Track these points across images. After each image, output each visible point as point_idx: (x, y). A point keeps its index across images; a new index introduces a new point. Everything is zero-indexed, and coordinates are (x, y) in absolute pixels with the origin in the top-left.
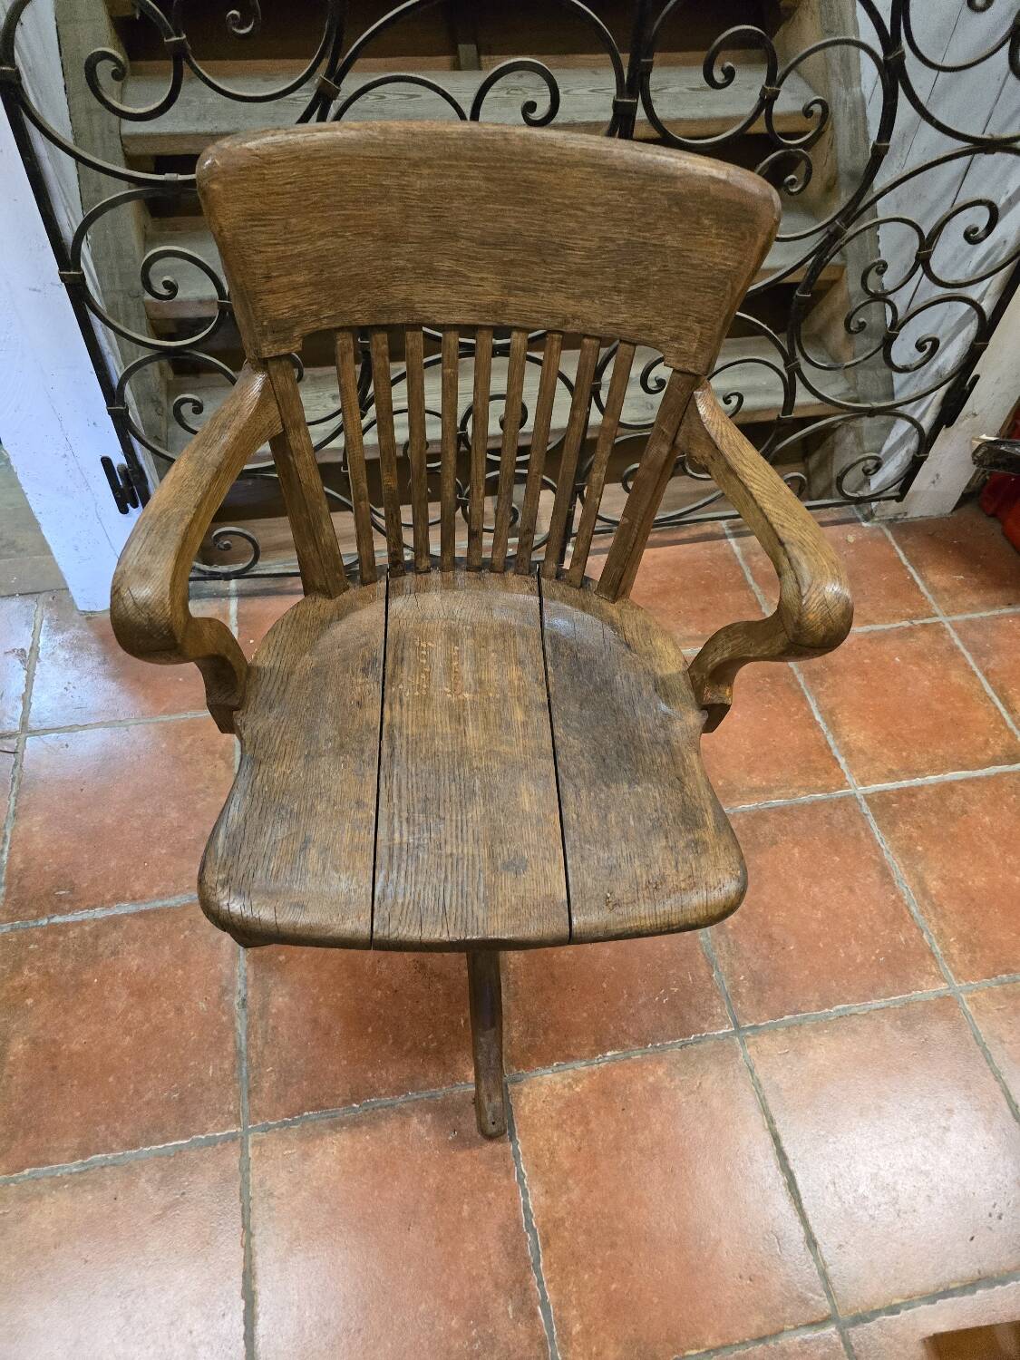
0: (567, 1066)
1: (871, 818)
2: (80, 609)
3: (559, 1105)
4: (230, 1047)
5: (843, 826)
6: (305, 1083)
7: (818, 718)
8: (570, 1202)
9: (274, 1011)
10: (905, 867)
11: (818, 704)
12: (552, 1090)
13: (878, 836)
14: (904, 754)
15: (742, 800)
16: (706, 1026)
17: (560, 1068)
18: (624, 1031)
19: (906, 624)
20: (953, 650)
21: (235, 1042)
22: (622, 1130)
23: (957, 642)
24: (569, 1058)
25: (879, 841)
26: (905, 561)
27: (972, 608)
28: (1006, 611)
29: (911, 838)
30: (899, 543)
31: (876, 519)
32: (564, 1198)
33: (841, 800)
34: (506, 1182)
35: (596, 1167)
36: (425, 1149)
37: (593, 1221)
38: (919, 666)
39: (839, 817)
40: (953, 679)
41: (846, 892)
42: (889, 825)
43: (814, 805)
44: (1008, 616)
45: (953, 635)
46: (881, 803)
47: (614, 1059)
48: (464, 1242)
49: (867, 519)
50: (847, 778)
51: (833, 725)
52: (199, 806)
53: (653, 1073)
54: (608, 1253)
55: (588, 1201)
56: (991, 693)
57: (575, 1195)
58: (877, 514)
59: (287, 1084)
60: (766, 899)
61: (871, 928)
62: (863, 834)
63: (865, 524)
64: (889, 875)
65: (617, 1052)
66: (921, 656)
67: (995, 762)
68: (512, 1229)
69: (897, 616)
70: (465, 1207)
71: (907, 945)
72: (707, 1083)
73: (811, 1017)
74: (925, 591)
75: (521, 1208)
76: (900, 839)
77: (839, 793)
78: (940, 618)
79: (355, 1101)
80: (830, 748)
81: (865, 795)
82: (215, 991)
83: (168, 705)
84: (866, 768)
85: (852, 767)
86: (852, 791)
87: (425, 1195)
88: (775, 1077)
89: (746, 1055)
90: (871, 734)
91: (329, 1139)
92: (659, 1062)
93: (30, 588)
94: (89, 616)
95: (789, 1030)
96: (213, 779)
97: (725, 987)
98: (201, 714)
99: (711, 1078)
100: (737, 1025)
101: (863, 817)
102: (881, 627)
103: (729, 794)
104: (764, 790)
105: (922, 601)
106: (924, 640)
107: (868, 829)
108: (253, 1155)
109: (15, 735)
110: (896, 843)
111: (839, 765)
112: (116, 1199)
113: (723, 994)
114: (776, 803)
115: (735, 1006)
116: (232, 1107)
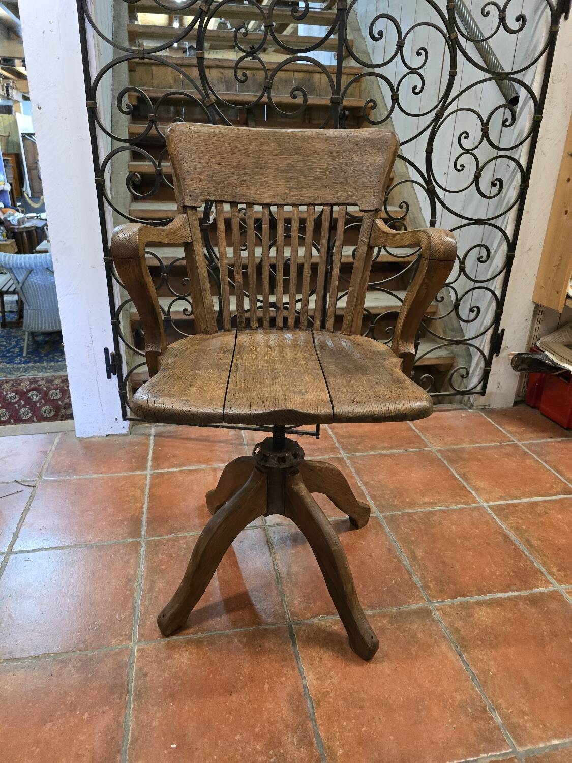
0: (327, 618)
1: (493, 515)
2: (77, 436)
4: (130, 605)
5: (478, 517)
7: (457, 476)
8: (332, 683)
9: (156, 589)
10: (517, 535)
11: (456, 472)
12: (319, 628)
13: (499, 522)
14: (507, 490)
15: (420, 506)
16: (411, 601)
17: (324, 618)
19: (498, 444)
20: (525, 453)
21: (133, 603)
24: (329, 613)
25: (500, 524)
27: (531, 439)
28: (550, 440)
29: (518, 523)
30: (488, 417)
31: (475, 408)
32: (329, 681)
33: (475, 507)
34: (292, 672)
35: (348, 666)
36: (242, 655)
37: (348, 694)
38: (508, 458)
39: (475, 514)
40: (528, 463)
41: (485, 545)
42: (505, 518)
43: (461, 509)
44: (552, 442)
45: (523, 447)
46: (498, 510)
48: (265, 702)
49: (470, 408)
50: (478, 499)
51: (466, 479)
52: (125, 507)
53: (381, 621)
54: (358, 711)
55: (344, 683)
56: (550, 469)
57: (336, 680)
58: (474, 405)
60: (439, 546)
61: (503, 560)
62: (490, 521)
63: (470, 410)
64: (508, 538)
66: (508, 455)
67: (558, 494)
68: (296, 697)
69: (491, 441)
70: (266, 684)
71: (525, 568)
72: (414, 627)
73: (474, 599)
74: (506, 433)
75: (301, 686)
76: (512, 523)
77: (474, 505)
78: (516, 442)
79: (200, 631)
80: (466, 488)
81: (489, 506)
82: (124, 580)
83: (114, 470)
84: (487, 495)
85: (479, 495)
86: (481, 504)
87: (241, 678)
88: (456, 625)
89: (437, 615)
90: (487, 482)
91: (184, 649)
92: (384, 617)
93: (54, 431)
94: (81, 439)
95: (461, 603)
96: (134, 496)
97: (420, 584)
98: (131, 473)
99: (416, 625)
100: (429, 600)
101: (489, 514)
102: (485, 444)
103: (412, 504)
104: (432, 503)
105: (505, 436)
106: (509, 449)
107: (493, 520)
108: (138, 654)
109: (35, 480)
110: (510, 525)
111: (472, 494)
112: (52, 675)
113: (419, 586)
114: (439, 508)
115: (427, 592)
116: (127, 632)
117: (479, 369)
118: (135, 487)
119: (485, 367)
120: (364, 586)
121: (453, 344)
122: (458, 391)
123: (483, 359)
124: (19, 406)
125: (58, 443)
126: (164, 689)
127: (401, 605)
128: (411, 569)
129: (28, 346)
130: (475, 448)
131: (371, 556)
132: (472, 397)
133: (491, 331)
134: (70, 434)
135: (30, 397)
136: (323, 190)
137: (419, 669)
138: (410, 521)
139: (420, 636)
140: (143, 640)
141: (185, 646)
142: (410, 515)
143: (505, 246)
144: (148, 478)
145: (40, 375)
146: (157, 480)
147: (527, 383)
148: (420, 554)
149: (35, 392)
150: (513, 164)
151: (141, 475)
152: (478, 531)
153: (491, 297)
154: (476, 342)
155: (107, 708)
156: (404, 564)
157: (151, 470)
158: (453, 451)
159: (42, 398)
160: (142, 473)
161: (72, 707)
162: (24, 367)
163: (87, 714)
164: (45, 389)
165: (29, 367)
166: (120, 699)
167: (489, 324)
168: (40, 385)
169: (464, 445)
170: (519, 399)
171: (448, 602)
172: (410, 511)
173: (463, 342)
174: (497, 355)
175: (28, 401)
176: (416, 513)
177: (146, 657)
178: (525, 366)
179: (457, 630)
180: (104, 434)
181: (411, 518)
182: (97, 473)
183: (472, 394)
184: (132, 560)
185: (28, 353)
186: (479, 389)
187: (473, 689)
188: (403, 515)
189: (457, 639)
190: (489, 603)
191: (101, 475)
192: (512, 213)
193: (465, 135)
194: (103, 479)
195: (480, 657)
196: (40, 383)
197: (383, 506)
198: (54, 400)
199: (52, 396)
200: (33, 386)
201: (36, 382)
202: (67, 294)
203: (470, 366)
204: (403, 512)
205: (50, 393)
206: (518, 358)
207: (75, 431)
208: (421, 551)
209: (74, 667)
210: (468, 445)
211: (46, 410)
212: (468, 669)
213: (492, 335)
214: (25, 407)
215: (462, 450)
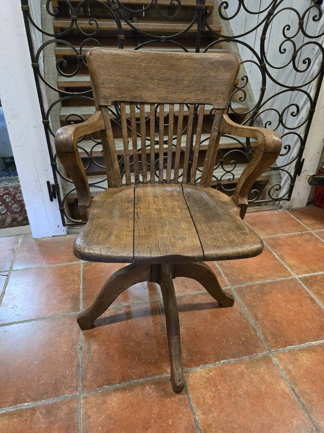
0: (206, 366)
1: (303, 284)
2: (34, 237)
3: (205, 380)
4: (75, 363)
5: (293, 287)
6: (104, 375)
7: (277, 257)
8: (213, 417)
9: (92, 350)
10: (319, 298)
11: (276, 254)
12: (201, 375)
13: (307, 289)
14: (309, 266)
15: (256, 280)
16: (258, 351)
17: (203, 367)
18: (226, 353)
19: (300, 233)
20: (317, 239)
21: (77, 361)
22: (231, 389)
23: (318, 237)
24: (206, 363)
25: (308, 291)
26: (295, 218)
27: (320, 228)
29: (318, 289)
30: (291, 214)
31: (283, 208)
32: (211, 416)
33: (291, 279)
34: (186, 410)
35: (222, 403)
36: (152, 398)
37: (224, 424)
38: (307, 243)
39: (291, 284)
40: (320, 246)
41: (300, 307)
42: (310, 286)
43: (282, 281)
45: (316, 235)
46: (305, 280)
47: (224, 363)
49: (280, 208)
50: (292, 273)
51: (283, 259)
52: (68, 288)
53: (240, 367)
55: (221, 416)
57: (215, 414)
58: (283, 206)
59: (96, 376)
60: (271, 309)
61: (312, 317)
62: (301, 289)
63: (280, 210)
64: (314, 301)
65: (224, 361)
66: (307, 241)
68: (190, 429)
69: (295, 231)
70: (170, 420)
72: (262, 370)
74: (304, 225)
75: (193, 420)
76: (315, 290)
77: (290, 278)
78: (310, 231)
79: (123, 381)
80: (283, 265)
81: (299, 278)
82: (70, 344)
83: (59, 261)
84: (297, 270)
85: (292, 270)
86: (294, 277)
87: (153, 416)
88: (288, 368)
89: (275, 360)
90: (296, 261)
91: (113, 395)
92: (242, 364)
93: (18, 234)
94: (36, 240)
95: (290, 351)
96: (73, 280)
97: (262, 337)
98: (70, 263)
99: (263, 369)
100: (269, 350)
101: (300, 284)
102: (292, 234)
103: (251, 279)
104: (263, 277)
105: (303, 227)
106: (307, 237)
107: (303, 288)
108: (83, 402)
109: (8, 271)
110: (314, 291)
111: (288, 270)
112: (26, 421)
113: (262, 340)
114: (269, 281)
115: (267, 344)
116: (75, 385)
117: (287, 185)
118: (73, 273)
119: (291, 183)
120: (227, 341)
121: (272, 170)
122: (274, 199)
123: (290, 178)
125: (22, 243)
126: (103, 427)
127: (252, 354)
128: (256, 327)
130: (286, 237)
131: (229, 319)
132: (282, 202)
133: (296, 160)
134: (29, 235)
135: (4, 199)
137: (268, 402)
138: (251, 291)
139: (267, 377)
140: (86, 390)
142: (250, 287)
143: (308, 104)
144: (82, 267)
145: (10, 184)
146: (87, 268)
147: (315, 192)
148: (260, 315)
149: (7, 196)
150: (317, 48)
151: (77, 264)
153: (297, 139)
154: (286, 168)
156: (251, 324)
158: (273, 239)
159: (12, 199)
160: (77, 262)
164: (13, 193)
165: (2, 179)
167: (295, 156)
168: (10, 191)
169: (279, 235)
170: (309, 201)
171: (281, 350)
172: (251, 284)
173: (278, 169)
174: (299, 176)
175: (4, 202)
176: (254, 285)
177: (89, 403)
178: (317, 182)
179: (289, 372)
180: (50, 235)
181: (252, 289)
182: (48, 264)
183: (282, 200)
184: (75, 328)
186: (286, 197)
187: (304, 415)
188: (247, 287)
189: (290, 378)
190: (308, 350)
191: (51, 265)
192: (314, 83)
193: (287, 27)
194: (52, 268)
195: (306, 390)
196: (10, 189)
197: (234, 281)
198: (19, 201)
199: (18, 198)
200: (6, 191)
201: (8, 189)
202: (18, 147)
203: (281, 182)
204: (246, 285)
205: (17, 196)
206: (313, 178)
207: (31, 233)
208: (260, 313)
209: (41, 413)
210: (281, 235)
211: (15, 207)
212: (299, 400)
213: (297, 163)
214: (2, 206)
215: (278, 238)
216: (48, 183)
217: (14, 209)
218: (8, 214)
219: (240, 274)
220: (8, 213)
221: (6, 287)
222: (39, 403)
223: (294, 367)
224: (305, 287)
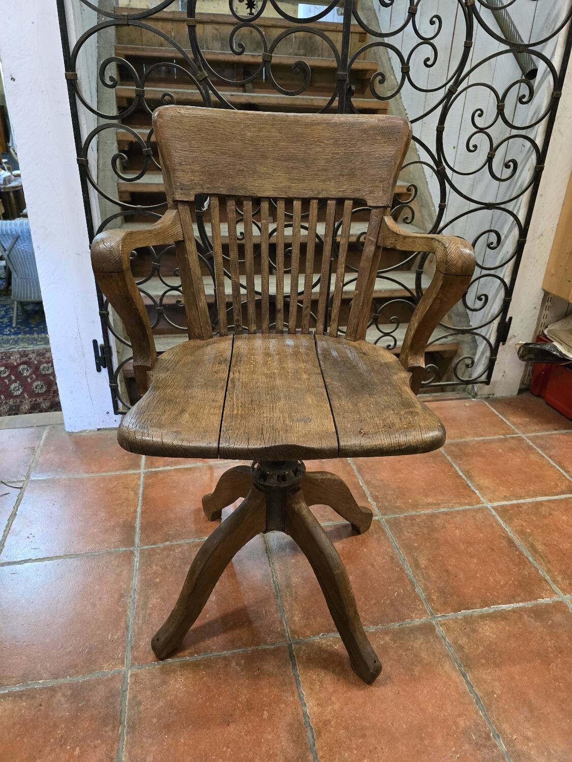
0: (328, 636)
1: (498, 517)
2: (67, 430)
4: (122, 624)
5: (483, 520)
7: (461, 474)
8: (334, 711)
9: (150, 606)
10: (521, 539)
11: (460, 468)
12: (320, 648)
13: (503, 525)
14: (511, 489)
15: (423, 508)
16: (414, 615)
17: (325, 636)
18: (362, 617)
19: (502, 437)
20: (530, 448)
21: (126, 622)
24: (329, 631)
25: (504, 527)
26: (497, 413)
27: (535, 431)
28: (554, 432)
29: (522, 526)
30: (492, 406)
31: (479, 397)
32: (330, 708)
33: (479, 509)
34: (292, 698)
36: (240, 679)
37: (350, 721)
38: (513, 453)
39: (479, 516)
40: (532, 459)
41: (489, 550)
42: (509, 520)
43: (465, 511)
44: (556, 434)
45: (528, 441)
46: (502, 511)
48: (264, 733)
49: (474, 397)
50: (481, 499)
51: (470, 477)
52: (117, 511)
53: (383, 639)
54: (360, 741)
55: (346, 710)
56: (554, 465)
57: (337, 706)
58: (478, 394)
60: (443, 553)
61: (507, 567)
62: (494, 524)
63: (473, 400)
64: (513, 543)
66: (512, 450)
67: (563, 493)
68: (296, 726)
69: (495, 434)
70: (265, 712)
71: (530, 576)
72: (417, 644)
73: (477, 611)
74: (509, 424)
75: (301, 713)
76: (516, 526)
77: (478, 506)
78: (520, 434)
79: (197, 653)
80: (470, 487)
81: (493, 507)
82: (116, 596)
83: (106, 469)
84: (491, 495)
85: (483, 495)
86: (485, 505)
87: (239, 705)
88: (460, 642)
89: (440, 630)
90: (491, 481)
91: (179, 673)
92: (386, 633)
93: (42, 424)
94: (70, 434)
95: (465, 617)
96: (127, 499)
97: (423, 596)
98: (123, 473)
99: (419, 642)
100: (432, 614)
101: (493, 516)
102: (488, 438)
103: (415, 506)
104: (435, 504)
105: (509, 428)
106: (513, 443)
107: (497, 522)
108: (131, 681)
109: (23, 481)
110: (514, 528)
111: (476, 494)
112: (41, 705)
113: (422, 599)
114: (443, 510)
115: (431, 605)
116: (120, 656)
117: (484, 358)
118: (128, 488)
119: (491, 356)
120: (366, 599)
121: (458, 334)
122: (463, 381)
123: (489, 348)
124: (9, 381)
125: (47, 438)
126: (159, 719)
127: (404, 620)
128: (414, 580)
129: (18, 315)
130: (478, 442)
131: (373, 566)
132: (476, 387)
133: (498, 319)
134: (60, 427)
135: (20, 371)
136: (328, 183)
137: (422, 692)
138: (413, 525)
139: (423, 655)
140: (136, 664)
141: (180, 671)
142: (412, 518)
143: (516, 232)
144: (142, 478)
145: (31, 347)
146: (150, 481)
147: (533, 371)
148: (423, 562)
149: (25, 366)
150: (528, 144)
151: (135, 474)
152: (481, 535)
153: (499, 285)
154: (483, 331)
155: (99, 741)
156: (406, 574)
157: (145, 469)
158: (456, 445)
159: (34, 372)
160: (135, 471)
161: (63, 741)
162: (14, 339)
163: (78, 749)
164: (36, 362)
165: (18, 338)
166: (113, 731)
167: (496, 312)
168: (30, 359)
169: (468, 439)
170: (524, 387)
171: (451, 615)
172: (414, 513)
173: (470, 332)
174: (503, 344)
175: (19, 376)
176: (419, 516)
177: (140, 683)
178: (532, 356)
179: (461, 648)
180: (94, 428)
181: (414, 521)
182: (88, 473)
183: (477, 383)
184: (125, 572)
185: (17, 324)
186: (483, 378)
187: (477, 713)
188: (406, 518)
189: (460, 658)
190: (493, 617)
191: (92, 475)
192: (525, 198)
193: (479, 112)
194: (95, 480)
195: (484, 677)
196: (31, 356)
197: (386, 508)
198: (45, 375)
199: (43, 370)
200: (24, 359)
201: (27, 355)
202: (51, 283)
203: (475, 354)
204: (406, 514)
205: (42, 367)
206: (525, 348)
207: (64, 424)
208: (424, 558)
209: (64, 695)
210: (471, 439)
211: (37, 385)
212: (472, 691)
213: (499, 324)
214: (16, 383)
215: (466, 444)
216: (95, 342)
217: (36, 388)
218: (24, 397)
219: (397, 498)
220: (26, 395)
221: (18, 506)
222: (61, 681)
223: (469, 642)
224: (501, 522)
